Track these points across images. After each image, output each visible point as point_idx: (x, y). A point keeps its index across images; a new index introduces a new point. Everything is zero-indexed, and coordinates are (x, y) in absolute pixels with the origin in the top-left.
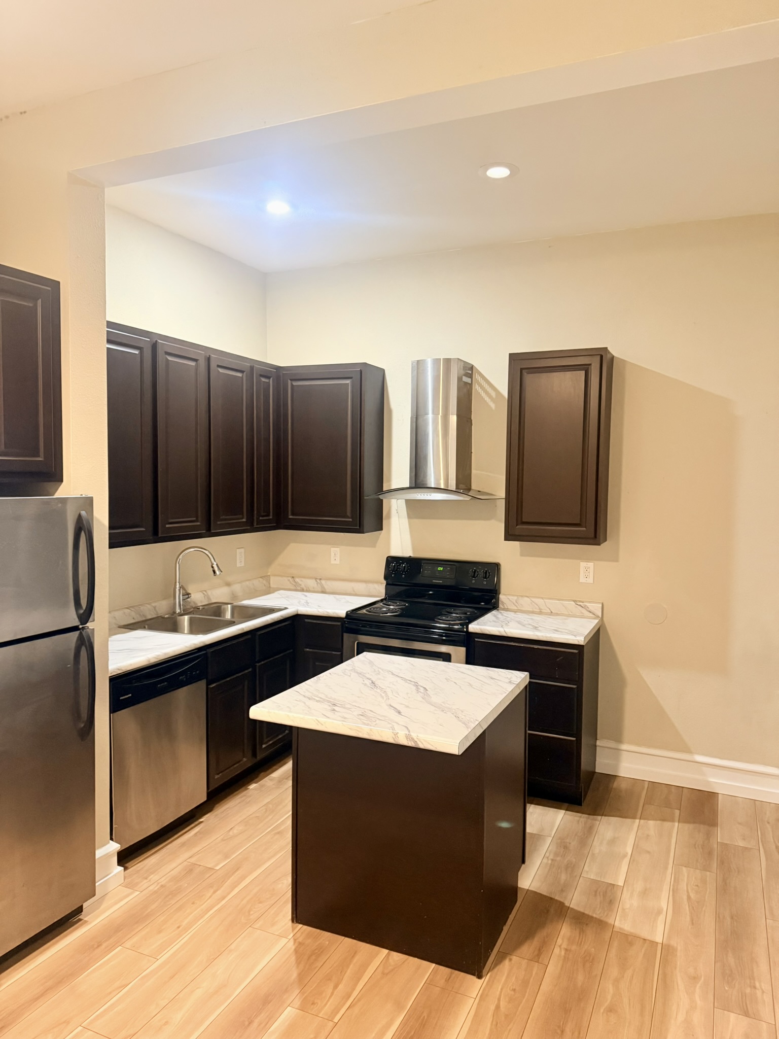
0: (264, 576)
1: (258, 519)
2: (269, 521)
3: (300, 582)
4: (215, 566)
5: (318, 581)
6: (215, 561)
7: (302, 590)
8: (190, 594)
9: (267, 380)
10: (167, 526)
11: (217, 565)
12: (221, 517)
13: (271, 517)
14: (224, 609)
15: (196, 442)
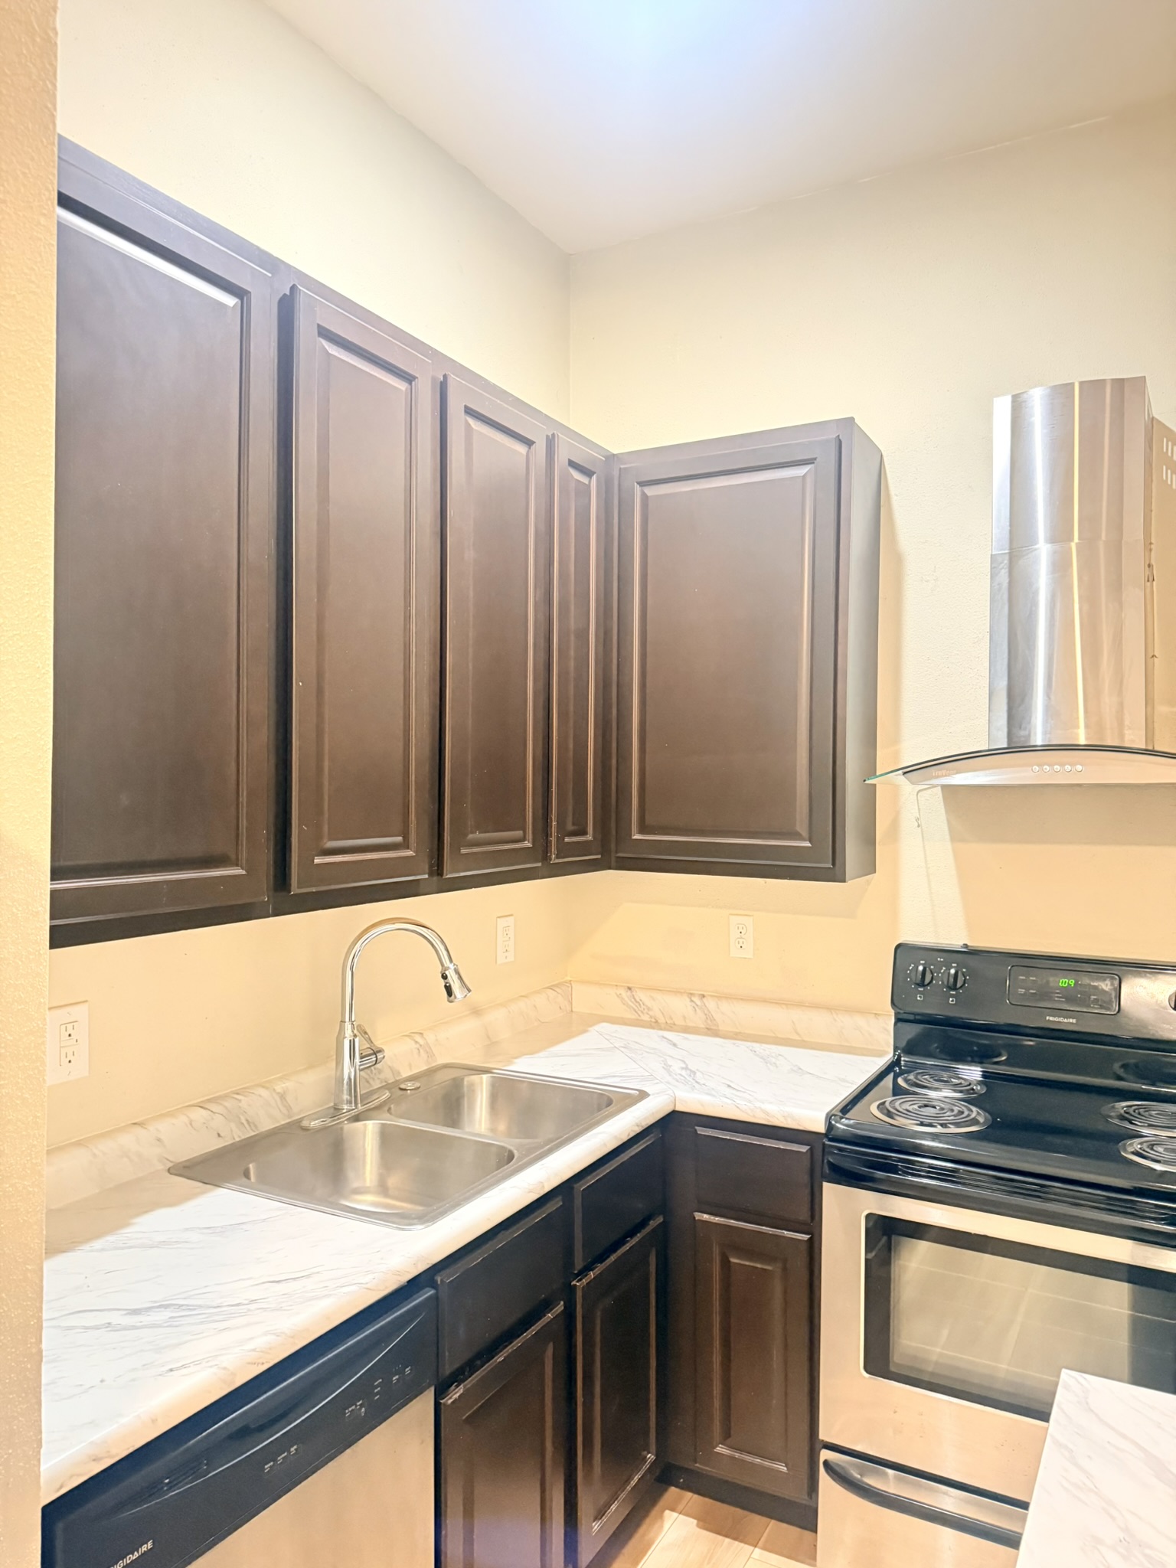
0: (557, 985)
1: (560, 840)
2: (584, 848)
3: (649, 1003)
4: (451, 974)
5: (696, 999)
6: (451, 961)
7: (655, 1024)
8: (380, 1051)
9: (584, 479)
10: (317, 860)
11: (457, 972)
12: (471, 836)
13: (589, 837)
14: (472, 1085)
15: (407, 618)
